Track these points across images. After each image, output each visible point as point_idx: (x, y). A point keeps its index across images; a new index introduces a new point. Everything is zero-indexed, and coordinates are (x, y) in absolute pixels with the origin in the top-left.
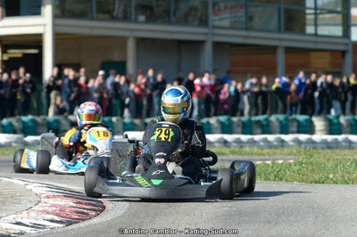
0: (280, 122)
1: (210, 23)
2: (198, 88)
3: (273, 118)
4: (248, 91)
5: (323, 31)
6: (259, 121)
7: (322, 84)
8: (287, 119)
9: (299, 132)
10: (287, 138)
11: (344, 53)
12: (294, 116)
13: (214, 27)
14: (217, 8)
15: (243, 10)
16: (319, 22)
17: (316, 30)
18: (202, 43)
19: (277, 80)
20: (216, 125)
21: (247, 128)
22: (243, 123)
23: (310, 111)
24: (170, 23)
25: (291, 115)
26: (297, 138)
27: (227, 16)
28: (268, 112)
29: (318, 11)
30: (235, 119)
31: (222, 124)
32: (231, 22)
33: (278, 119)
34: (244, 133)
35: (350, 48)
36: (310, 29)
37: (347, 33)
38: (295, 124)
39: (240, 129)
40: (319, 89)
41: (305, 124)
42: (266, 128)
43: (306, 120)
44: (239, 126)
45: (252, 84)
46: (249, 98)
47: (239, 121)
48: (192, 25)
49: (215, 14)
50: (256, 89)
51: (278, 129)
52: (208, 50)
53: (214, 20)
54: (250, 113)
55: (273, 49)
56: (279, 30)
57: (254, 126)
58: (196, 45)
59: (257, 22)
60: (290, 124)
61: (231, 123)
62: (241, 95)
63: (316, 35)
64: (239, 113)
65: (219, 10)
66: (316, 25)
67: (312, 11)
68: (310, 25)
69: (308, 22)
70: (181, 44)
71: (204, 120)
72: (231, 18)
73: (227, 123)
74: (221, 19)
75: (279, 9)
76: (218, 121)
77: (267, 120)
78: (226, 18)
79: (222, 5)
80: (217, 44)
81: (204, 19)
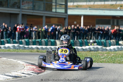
0: (45, 42)
1: (21, 8)
2: (18, 29)
3: (43, 40)
5: (58, 11)
6: (38, 41)
7: (59, 29)
8: (47, 41)
9: (51, 45)
10: (48, 47)
11: (65, 18)
12: (49, 40)
13: (22, 9)
14: (23, 2)
15: (32, 3)
16: (57, 8)
17: (56, 10)
18: (18, 14)
19: (44, 28)
20: (24, 42)
21: (34, 43)
22: (33, 42)
23: (55, 38)
24: (8, 7)
26: (51, 47)
27: (27, 5)
28: (41, 38)
29: (57, 4)
30: (30, 40)
31: (26, 42)
32: (28, 7)
33: (44, 41)
35: (67, 17)
36: (54, 10)
37: (66, 12)
38: (50, 42)
39: (32, 44)
41: (53, 42)
42: (40, 44)
44: (31, 43)
46: (35, 33)
47: (32, 41)
48: (15, 8)
49: (23, 5)
51: (44, 44)
52: (20, 17)
53: (22, 7)
55: (42, 17)
56: (44, 11)
57: (37, 43)
58: (16, 15)
59: (37, 7)
60: (48, 42)
62: (32, 32)
63: (56, 12)
64: (31, 38)
65: (24, 3)
66: (56, 9)
67: (55, 4)
68: (54, 9)
69: (53, 8)
70: (11, 14)
71: (20, 40)
72: (28, 6)
73: (28, 42)
74: (24, 6)
75: (44, 3)
76: (25, 41)
77: (41, 41)
78: (26, 6)
79: (25, 2)
80: (23, 15)
81: (19, 6)
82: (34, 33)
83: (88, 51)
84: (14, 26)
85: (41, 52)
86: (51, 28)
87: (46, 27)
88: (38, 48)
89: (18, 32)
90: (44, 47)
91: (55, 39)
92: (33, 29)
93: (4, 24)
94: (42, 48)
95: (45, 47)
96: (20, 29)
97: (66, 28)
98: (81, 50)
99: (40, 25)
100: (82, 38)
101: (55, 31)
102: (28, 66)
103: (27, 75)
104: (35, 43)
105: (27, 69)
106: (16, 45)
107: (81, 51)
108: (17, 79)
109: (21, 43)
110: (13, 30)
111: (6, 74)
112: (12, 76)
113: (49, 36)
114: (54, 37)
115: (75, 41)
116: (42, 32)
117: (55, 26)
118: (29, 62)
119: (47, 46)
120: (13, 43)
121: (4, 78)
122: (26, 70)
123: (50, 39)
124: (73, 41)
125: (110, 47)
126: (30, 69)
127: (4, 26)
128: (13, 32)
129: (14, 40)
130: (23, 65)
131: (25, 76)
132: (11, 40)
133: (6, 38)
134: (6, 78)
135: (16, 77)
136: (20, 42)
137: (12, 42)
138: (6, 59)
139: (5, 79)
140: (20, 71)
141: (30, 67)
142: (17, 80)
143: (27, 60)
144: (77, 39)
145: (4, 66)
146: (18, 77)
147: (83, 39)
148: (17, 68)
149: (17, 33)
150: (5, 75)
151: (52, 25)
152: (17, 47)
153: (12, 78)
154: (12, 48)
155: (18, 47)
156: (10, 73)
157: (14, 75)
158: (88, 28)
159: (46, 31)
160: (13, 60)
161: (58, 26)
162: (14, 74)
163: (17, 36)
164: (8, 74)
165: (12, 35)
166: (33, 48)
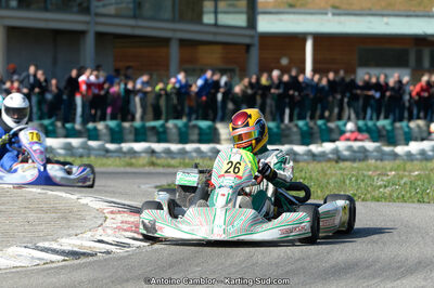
0: (179, 129)
1: (93, 10)
2: (84, 87)
3: (170, 124)
4: (139, 91)
5: (225, 19)
6: (153, 128)
8: (186, 126)
9: (200, 141)
10: (189, 147)
11: (248, 47)
12: (194, 122)
13: (97, 15)
16: (219, 10)
17: (216, 19)
18: (83, 33)
19: (173, 80)
20: (104, 131)
21: (140, 136)
22: (136, 129)
24: (46, 9)
25: (190, 120)
26: (199, 149)
28: (164, 116)
30: (126, 125)
31: (111, 130)
32: (116, 9)
33: (176, 126)
34: (136, 141)
35: (256, 41)
36: (208, 19)
37: (252, 23)
38: (196, 131)
39: (132, 137)
40: (222, 90)
41: (207, 131)
42: (162, 136)
43: (210, 127)
44: (131, 132)
45: (143, 83)
47: (132, 126)
48: (72, 12)
50: (149, 89)
51: (176, 137)
52: (89, 43)
53: (97, 7)
54: (142, 118)
55: (165, 42)
56: (173, 20)
57: (149, 133)
58: (76, 36)
59: (147, 9)
60: (190, 132)
61: (121, 129)
62: (132, 96)
63: (216, 25)
64: (130, 117)
66: (216, 13)
68: (210, 12)
69: (205, 9)
70: (57, 33)
71: (90, 125)
72: (116, 4)
73: (117, 129)
74: (104, 6)
76: (107, 127)
77: (163, 126)
78: (111, 4)
80: (100, 36)
81: (85, 5)
82: (137, 99)
83: (329, 160)
84: (66, 77)
85: (163, 166)
86: (200, 82)
87: (181, 76)
88: (153, 152)
89: (83, 96)
90: (174, 147)
91: (214, 120)
92: (134, 87)
93: (32, 69)
94: (168, 152)
95: (180, 146)
96: (89, 85)
97: (254, 80)
98: (305, 157)
99: (160, 70)
100: (309, 114)
101: (213, 91)
102: (119, 216)
103: (113, 248)
104: (145, 134)
105: (115, 226)
106: (75, 142)
107: (305, 161)
108: (78, 261)
109: (94, 135)
110: (65, 88)
111: (40, 244)
112: (62, 253)
113: (191, 108)
114: (210, 112)
115: (283, 126)
116: (168, 95)
117: (213, 75)
118: (123, 202)
119: (186, 143)
120: (66, 136)
121: (33, 258)
122: (109, 231)
123: (197, 119)
124: (278, 127)
125: (407, 144)
126: (126, 226)
127: (35, 76)
128: (65, 97)
129: (68, 125)
130: (100, 211)
131: (108, 253)
132: (59, 124)
133: (41, 118)
134: (39, 259)
135: (75, 254)
136: (88, 130)
137: (61, 131)
138: (39, 191)
139: (38, 262)
140: (89, 234)
141: (125, 219)
142: (80, 266)
143: (114, 193)
144: (291, 120)
145: (32, 216)
146: (84, 254)
147: (312, 118)
148: (78, 223)
149: (79, 99)
150: (37, 248)
151: (203, 71)
152: (81, 150)
153: (61, 258)
154: (62, 151)
155: (83, 148)
156: (55, 240)
157: (70, 248)
158: (329, 81)
159: (183, 90)
160: (64, 195)
161: (223, 72)
162: (68, 243)
163: (79, 110)
164: (46, 245)
165: (63, 107)
166: (135, 152)
